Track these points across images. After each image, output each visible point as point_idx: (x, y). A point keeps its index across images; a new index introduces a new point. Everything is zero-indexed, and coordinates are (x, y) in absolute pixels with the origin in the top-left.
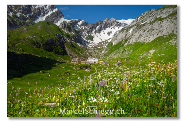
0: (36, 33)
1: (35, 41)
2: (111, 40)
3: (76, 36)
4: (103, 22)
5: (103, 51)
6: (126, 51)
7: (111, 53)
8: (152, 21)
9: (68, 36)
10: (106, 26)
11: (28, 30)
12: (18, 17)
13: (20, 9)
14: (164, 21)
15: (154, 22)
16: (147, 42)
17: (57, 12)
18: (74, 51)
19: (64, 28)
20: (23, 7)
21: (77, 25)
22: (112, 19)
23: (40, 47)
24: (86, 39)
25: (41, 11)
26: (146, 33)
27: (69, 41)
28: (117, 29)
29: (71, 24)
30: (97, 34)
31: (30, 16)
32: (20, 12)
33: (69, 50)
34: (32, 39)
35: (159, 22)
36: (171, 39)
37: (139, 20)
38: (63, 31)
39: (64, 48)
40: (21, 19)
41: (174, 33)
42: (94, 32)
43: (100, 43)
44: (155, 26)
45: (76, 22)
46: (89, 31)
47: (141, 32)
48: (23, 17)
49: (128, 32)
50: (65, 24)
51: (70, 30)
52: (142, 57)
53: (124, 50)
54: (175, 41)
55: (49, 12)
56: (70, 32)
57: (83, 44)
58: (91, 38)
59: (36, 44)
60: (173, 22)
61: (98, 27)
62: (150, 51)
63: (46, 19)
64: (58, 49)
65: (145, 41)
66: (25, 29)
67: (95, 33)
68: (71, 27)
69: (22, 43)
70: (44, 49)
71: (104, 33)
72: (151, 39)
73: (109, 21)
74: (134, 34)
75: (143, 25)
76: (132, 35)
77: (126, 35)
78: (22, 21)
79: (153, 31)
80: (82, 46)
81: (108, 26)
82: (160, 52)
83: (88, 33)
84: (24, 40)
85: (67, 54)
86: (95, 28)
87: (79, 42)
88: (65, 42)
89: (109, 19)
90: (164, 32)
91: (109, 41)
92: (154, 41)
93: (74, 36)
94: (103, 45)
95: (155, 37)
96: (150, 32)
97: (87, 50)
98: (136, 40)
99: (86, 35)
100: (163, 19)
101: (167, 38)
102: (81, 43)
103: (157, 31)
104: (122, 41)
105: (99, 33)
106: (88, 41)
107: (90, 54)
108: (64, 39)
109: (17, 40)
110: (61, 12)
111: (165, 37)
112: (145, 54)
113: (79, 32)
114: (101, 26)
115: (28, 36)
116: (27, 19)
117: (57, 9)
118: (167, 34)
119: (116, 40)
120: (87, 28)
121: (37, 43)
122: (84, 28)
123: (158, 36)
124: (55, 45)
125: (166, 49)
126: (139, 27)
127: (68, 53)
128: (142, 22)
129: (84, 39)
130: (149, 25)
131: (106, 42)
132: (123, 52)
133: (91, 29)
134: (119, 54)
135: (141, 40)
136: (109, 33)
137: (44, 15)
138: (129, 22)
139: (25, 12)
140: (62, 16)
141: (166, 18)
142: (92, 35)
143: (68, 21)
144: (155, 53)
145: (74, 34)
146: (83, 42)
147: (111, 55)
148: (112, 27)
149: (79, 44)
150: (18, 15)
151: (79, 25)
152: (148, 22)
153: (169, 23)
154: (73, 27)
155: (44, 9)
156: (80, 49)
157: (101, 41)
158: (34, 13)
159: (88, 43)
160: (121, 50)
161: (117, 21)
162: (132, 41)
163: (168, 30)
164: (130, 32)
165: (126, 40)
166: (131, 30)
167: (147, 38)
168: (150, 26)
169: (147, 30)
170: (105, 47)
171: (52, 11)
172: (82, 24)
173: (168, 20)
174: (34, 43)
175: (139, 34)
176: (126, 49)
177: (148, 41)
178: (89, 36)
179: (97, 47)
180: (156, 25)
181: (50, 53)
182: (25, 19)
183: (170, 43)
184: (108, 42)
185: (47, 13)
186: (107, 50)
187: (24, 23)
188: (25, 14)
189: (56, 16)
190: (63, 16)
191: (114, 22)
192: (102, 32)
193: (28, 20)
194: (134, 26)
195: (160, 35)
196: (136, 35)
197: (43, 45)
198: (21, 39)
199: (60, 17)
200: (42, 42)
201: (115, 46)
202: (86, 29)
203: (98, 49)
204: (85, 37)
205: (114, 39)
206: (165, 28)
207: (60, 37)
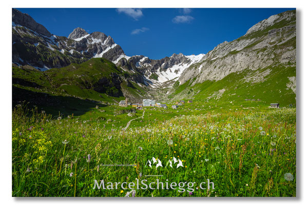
0: (86, 72)
1: (84, 81)
2: (178, 79)
3: (137, 75)
4: (169, 59)
5: (168, 92)
6: (192, 91)
7: (176, 94)
8: (225, 55)
9: (126, 75)
10: (173, 63)
11: (77, 68)
12: (71, 55)
13: (73, 45)
14: (238, 55)
15: (226, 56)
16: (217, 80)
17: (116, 48)
18: (132, 93)
19: (123, 65)
20: (77, 44)
21: (139, 63)
22: (180, 54)
23: (90, 87)
24: (149, 78)
25: (98, 47)
26: (217, 70)
27: (126, 80)
28: (186, 66)
29: (132, 61)
30: (163, 72)
31: (85, 53)
32: (74, 49)
33: (126, 91)
34: (80, 78)
35: (232, 57)
36: (245, 75)
37: (210, 55)
38: (121, 70)
39: (119, 88)
40: (74, 57)
41: (250, 68)
42: (158, 70)
43: (166, 83)
44: (227, 61)
45: (138, 59)
46: (153, 69)
47: (211, 68)
48: (77, 54)
49: (197, 69)
50: (123, 61)
51: (130, 68)
52: (210, 98)
53: (191, 90)
54: (249, 78)
55: (106, 48)
56: (129, 70)
57: (145, 84)
58: (156, 77)
59: (84, 84)
60: (248, 56)
61: (163, 64)
62: (220, 91)
63: (103, 56)
64: (112, 90)
65: (215, 79)
66: (74, 67)
67: (160, 71)
68: (131, 65)
69: (68, 84)
70: (95, 90)
71: (171, 71)
72: (223, 76)
73: (176, 58)
74: (204, 72)
75: (215, 60)
76: (201, 72)
77: (195, 72)
78: (75, 59)
79: (225, 67)
80: (144, 86)
81: (176, 62)
82: (232, 92)
83: (152, 72)
84: (71, 79)
85: (123, 96)
86: (160, 66)
87: (140, 82)
88: (122, 82)
89: (176, 55)
90: (237, 68)
91: (176, 80)
92: (225, 79)
93: (134, 75)
94: (168, 85)
95: (227, 73)
96: (221, 68)
97: (149, 90)
98: (206, 78)
99: (149, 74)
100: (238, 52)
101: (240, 74)
102: (143, 83)
103: (229, 67)
104: (189, 80)
105: (165, 71)
106: (152, 80)
107: (152, 95)
108: (120, 79)
109: (63, 79)
110: (120, 48)
111: (238, 73)
112: (214, 95)
113: (142, 70)
114: (168, 63)
115: (76, 75)
116: (82, 56)
117: (116, 45)
118: (241, 70)
119: (183, 79)
120: (150, 65)
121: (87, 83)
122: (147, 66)
123: (231, 72)
124: (108, 85)
125: (238, 87)
126: (210, 62)
127: (124, 94)
128: (214, 57)
129: (147, 78)
130: (221, 60)
131: (172, 81)
132: (189, 93)
133: (156, 67)
134: (185, 95)
135: (211, 78)
136: (176, 71)
137: (101, 52)
138: (200, 57)
139: (79, 48)
140: (121, 52)
141: (241, 51)
142: (157, 73)
143: (128, 58)
144: (226, 92)
145: (134, 72)
146: (145, 82)
147: (177, 97)
148: (180, 64)
149: (139, 85)
150: (72, 52)
151: (141, 63)
152: (220, 56)
153: (244, 56)
154: (134, 65)
155: (101, 44)
156: (140, 90)
157: (167, 80)
158: (89, 49)
159: (151, 82)
160: (188, 90)
161: (186, 57)
162: (201, 80)
163: (242, 65)
164: (200, 68)
165: (195, 79)
166: (201, 66)
167: (218, 75)
168: (222, 62)
169: (218, 66)
170: (171, 87)
171: (111, 47)
172: (145, 62)
173: (242, 54)
174: (82, 83)
175: (210, 71)
176: (193, 89)
177: (219, 79)
178: (153, 74)
179: (161, 87)
180: (229, 60)
181: (102, 95)
182: (79, 56)
183: (244, 80)
184: (174, 81)
185: (105, 49)
186: (172, 90)
187: (78, 61)
188: (79, 51)
189: (115, 53)
190: (123, 52)
191: (182, 58)
192: (168, 70)
193: (82, 58)
194: (204, 61)
195: (233, 71)
196: (206, 72)
197: (94, 86)
198: (67, 79)
199: (120, 54)
200: (92, 82)
201: (181, 85)
202: (149, 67)
203: (163, 90)
204: (149, 76)
205: (181, 78)
206: (239, 63)
207: (115, 76)
